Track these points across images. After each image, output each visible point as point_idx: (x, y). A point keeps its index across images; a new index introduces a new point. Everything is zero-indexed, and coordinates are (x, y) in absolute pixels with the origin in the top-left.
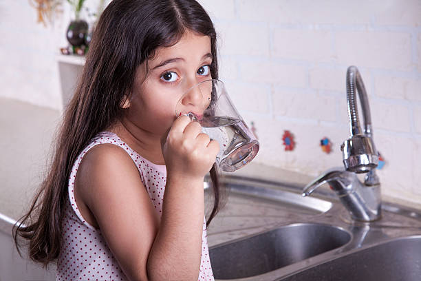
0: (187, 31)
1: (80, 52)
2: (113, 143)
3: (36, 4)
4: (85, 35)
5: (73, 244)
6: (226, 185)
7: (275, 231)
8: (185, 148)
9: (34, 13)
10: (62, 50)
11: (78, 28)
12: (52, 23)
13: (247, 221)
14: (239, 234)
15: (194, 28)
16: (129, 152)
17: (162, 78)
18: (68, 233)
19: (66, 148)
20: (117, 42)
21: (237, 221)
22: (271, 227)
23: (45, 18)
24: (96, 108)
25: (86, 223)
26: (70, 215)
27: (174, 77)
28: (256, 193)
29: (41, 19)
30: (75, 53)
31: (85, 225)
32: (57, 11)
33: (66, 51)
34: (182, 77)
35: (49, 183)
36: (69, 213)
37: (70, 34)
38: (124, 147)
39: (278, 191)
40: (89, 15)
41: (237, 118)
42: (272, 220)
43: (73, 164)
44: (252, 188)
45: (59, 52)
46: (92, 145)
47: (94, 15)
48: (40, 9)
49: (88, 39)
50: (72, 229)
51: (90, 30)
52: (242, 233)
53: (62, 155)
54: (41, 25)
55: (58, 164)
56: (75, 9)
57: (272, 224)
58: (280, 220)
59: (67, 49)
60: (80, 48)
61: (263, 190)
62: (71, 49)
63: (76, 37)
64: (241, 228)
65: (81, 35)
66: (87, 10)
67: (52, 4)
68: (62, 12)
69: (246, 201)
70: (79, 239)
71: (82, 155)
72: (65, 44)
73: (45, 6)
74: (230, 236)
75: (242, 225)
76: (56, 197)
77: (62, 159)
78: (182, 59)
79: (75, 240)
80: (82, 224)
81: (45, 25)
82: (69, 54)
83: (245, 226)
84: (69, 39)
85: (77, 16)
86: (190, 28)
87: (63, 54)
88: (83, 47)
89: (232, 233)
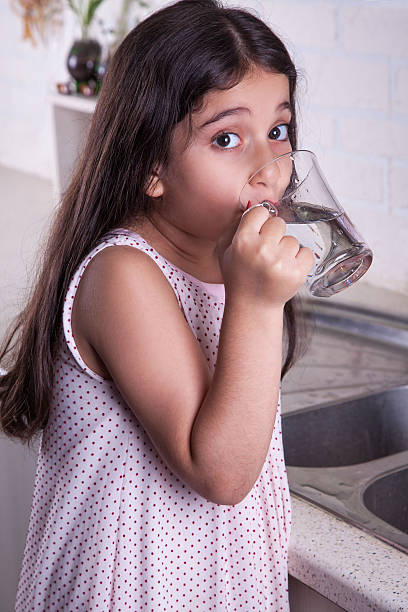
0: (253, 65)
1: (87, 90)
2: (135, 246)
3: (21, 10)
4: (96, 63)
5: (69, 402)
6: (308, 315)
7: (383, 394)
8: (262, 258)
9: (18, 24)
10: (59, 86)
11: (85, 53)
12: (45, 41)
13: (339, 374)
14: (324, 397)
15: (263, 61)
16: (160, 262)
17: (215, 143)
18: (62, 385)
19: (59, 259)
20: (141, 88)
21: (324, 375)
22: (376, 388)
23: (35, 34)
24: (108, 193)
25: (88, 371)
26: (65, 357)
27: (234, 141)
28: (355, 331)
29: (27, 34)
30: (79, 92)
31: (87, 375)
32: (54, 22)
33: (65, 89)
34: (246, 141)
35: (31, 314)
36: (63, 354)
37: (73, 62)
38: (152, 255)
39: (391, 329)
40: (104, 32)
41: (336, 209)
42: (379, 377)
43: (71, 278)
44: (349, 322)
45: (54, 89)
46: (101, 247)
47: (112, 32)
48: (28, 17)
49: (101, 70)
50: (67, 379)
51: (104, 56)
52: (330, 395)
53: (52, 271)
54: (28, 45)
55: (46, 283)
56: (81, 20)
57: (379, 383)
58: (393, 376)
59: (68, 85)
60: (87, 85)
61: (366, 326)
62: (74, 86)
63: (81, 66)
64: (329, 386)
65: (90, 64)
66: (101, 22)
67: (46, 11)
68: (61, 23)
69: (339, 342)
70: (78, 394)
71: (86, 262)
72: (64, 77)
73: (36, 13)
74: (312, 399)
75: (330, 382)
76: (43, 336)
77: (53, 276)
78: (248, 109)
79: (71, 395)
80: (83, 372)
81: (34, 44)
82: (69, 93)
83: (336, 384)
84: (70, 69)
85: (85, 33)
86: (257, 61)
87: (60, 92)
88: (92, 83)
89: (313, 393)
